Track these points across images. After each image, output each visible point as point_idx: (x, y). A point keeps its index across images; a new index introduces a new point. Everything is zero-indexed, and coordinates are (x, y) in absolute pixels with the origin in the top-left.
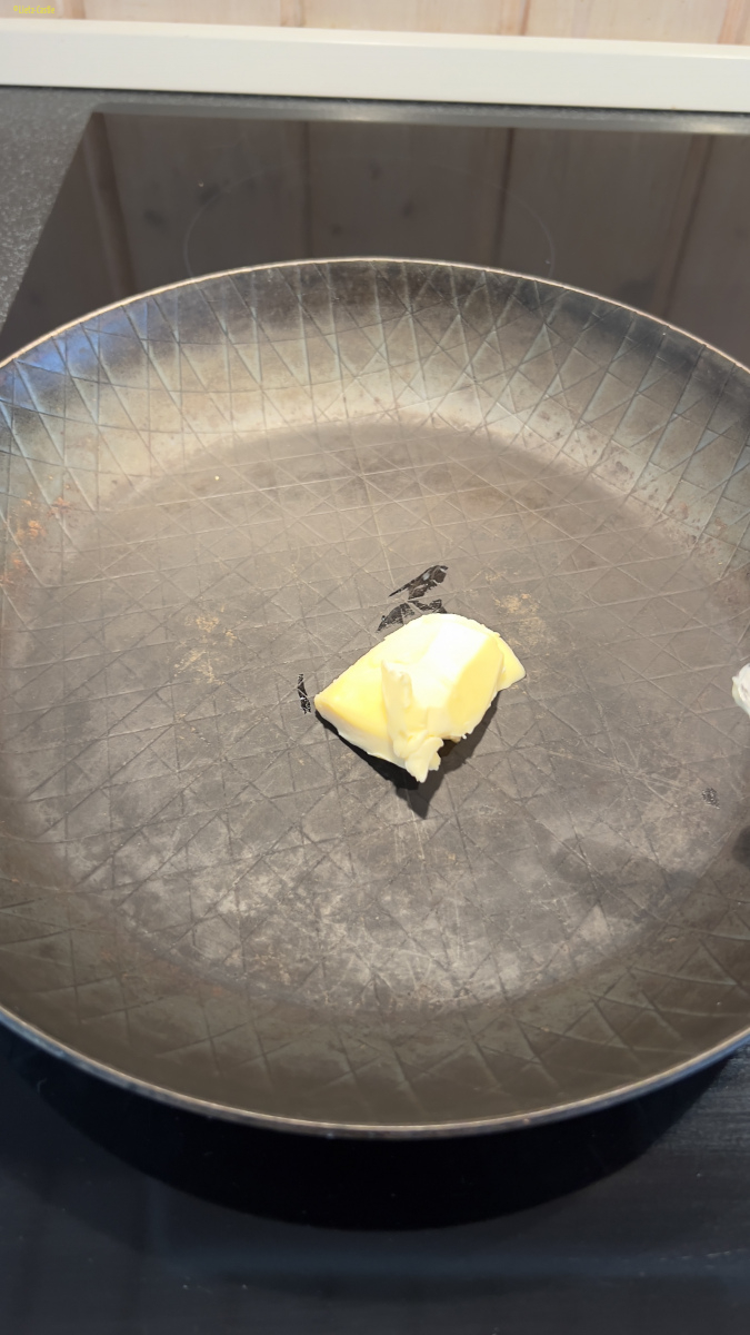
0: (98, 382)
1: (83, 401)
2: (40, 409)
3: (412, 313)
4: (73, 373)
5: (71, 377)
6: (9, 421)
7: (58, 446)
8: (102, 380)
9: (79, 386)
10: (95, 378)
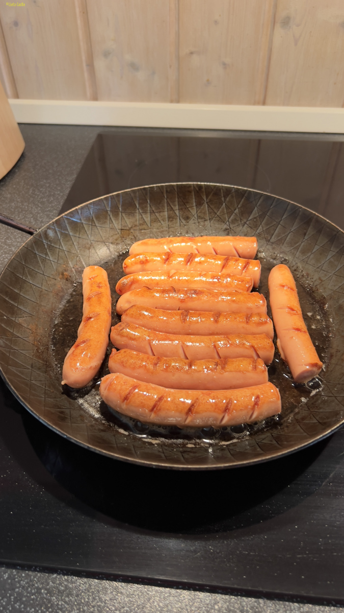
0: (92, 225)
1: (86, 231)
2: (71, 234)
3: (207, 203)
4: (83, 222)
5: (82, 223)
6: (59, 237)
7: (76, 247)
8: (93, 224)
9: (85, 226)
10: (91, 223)
